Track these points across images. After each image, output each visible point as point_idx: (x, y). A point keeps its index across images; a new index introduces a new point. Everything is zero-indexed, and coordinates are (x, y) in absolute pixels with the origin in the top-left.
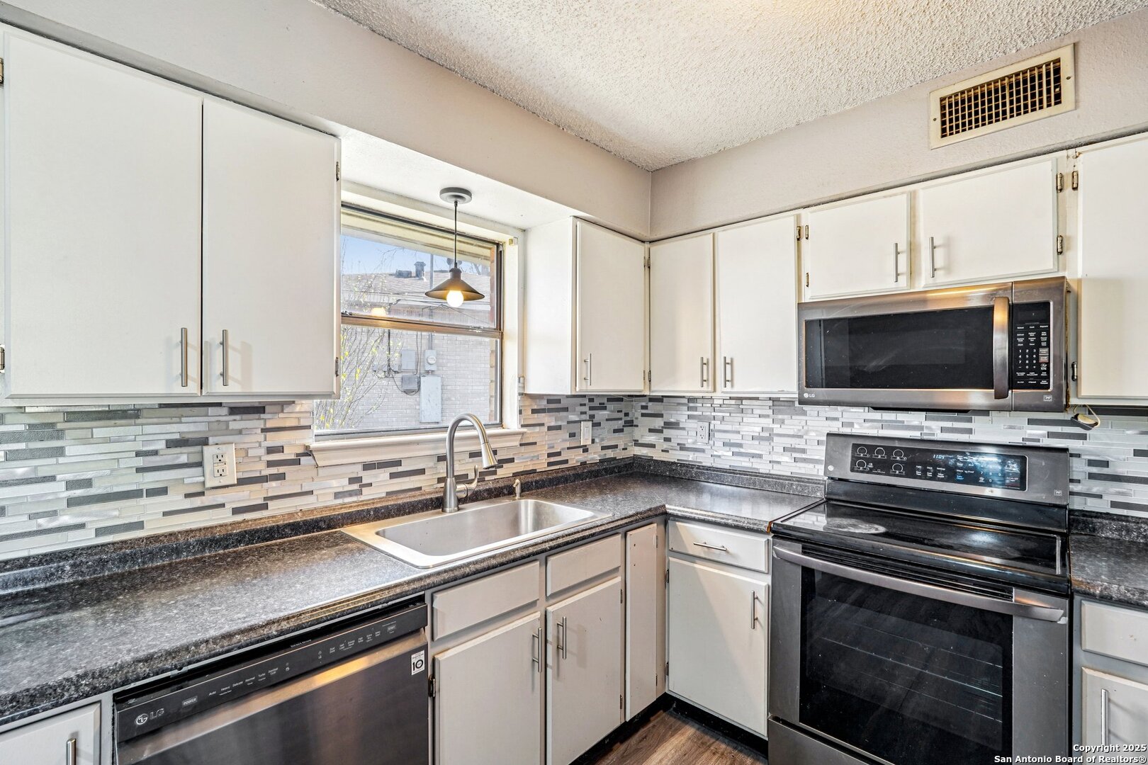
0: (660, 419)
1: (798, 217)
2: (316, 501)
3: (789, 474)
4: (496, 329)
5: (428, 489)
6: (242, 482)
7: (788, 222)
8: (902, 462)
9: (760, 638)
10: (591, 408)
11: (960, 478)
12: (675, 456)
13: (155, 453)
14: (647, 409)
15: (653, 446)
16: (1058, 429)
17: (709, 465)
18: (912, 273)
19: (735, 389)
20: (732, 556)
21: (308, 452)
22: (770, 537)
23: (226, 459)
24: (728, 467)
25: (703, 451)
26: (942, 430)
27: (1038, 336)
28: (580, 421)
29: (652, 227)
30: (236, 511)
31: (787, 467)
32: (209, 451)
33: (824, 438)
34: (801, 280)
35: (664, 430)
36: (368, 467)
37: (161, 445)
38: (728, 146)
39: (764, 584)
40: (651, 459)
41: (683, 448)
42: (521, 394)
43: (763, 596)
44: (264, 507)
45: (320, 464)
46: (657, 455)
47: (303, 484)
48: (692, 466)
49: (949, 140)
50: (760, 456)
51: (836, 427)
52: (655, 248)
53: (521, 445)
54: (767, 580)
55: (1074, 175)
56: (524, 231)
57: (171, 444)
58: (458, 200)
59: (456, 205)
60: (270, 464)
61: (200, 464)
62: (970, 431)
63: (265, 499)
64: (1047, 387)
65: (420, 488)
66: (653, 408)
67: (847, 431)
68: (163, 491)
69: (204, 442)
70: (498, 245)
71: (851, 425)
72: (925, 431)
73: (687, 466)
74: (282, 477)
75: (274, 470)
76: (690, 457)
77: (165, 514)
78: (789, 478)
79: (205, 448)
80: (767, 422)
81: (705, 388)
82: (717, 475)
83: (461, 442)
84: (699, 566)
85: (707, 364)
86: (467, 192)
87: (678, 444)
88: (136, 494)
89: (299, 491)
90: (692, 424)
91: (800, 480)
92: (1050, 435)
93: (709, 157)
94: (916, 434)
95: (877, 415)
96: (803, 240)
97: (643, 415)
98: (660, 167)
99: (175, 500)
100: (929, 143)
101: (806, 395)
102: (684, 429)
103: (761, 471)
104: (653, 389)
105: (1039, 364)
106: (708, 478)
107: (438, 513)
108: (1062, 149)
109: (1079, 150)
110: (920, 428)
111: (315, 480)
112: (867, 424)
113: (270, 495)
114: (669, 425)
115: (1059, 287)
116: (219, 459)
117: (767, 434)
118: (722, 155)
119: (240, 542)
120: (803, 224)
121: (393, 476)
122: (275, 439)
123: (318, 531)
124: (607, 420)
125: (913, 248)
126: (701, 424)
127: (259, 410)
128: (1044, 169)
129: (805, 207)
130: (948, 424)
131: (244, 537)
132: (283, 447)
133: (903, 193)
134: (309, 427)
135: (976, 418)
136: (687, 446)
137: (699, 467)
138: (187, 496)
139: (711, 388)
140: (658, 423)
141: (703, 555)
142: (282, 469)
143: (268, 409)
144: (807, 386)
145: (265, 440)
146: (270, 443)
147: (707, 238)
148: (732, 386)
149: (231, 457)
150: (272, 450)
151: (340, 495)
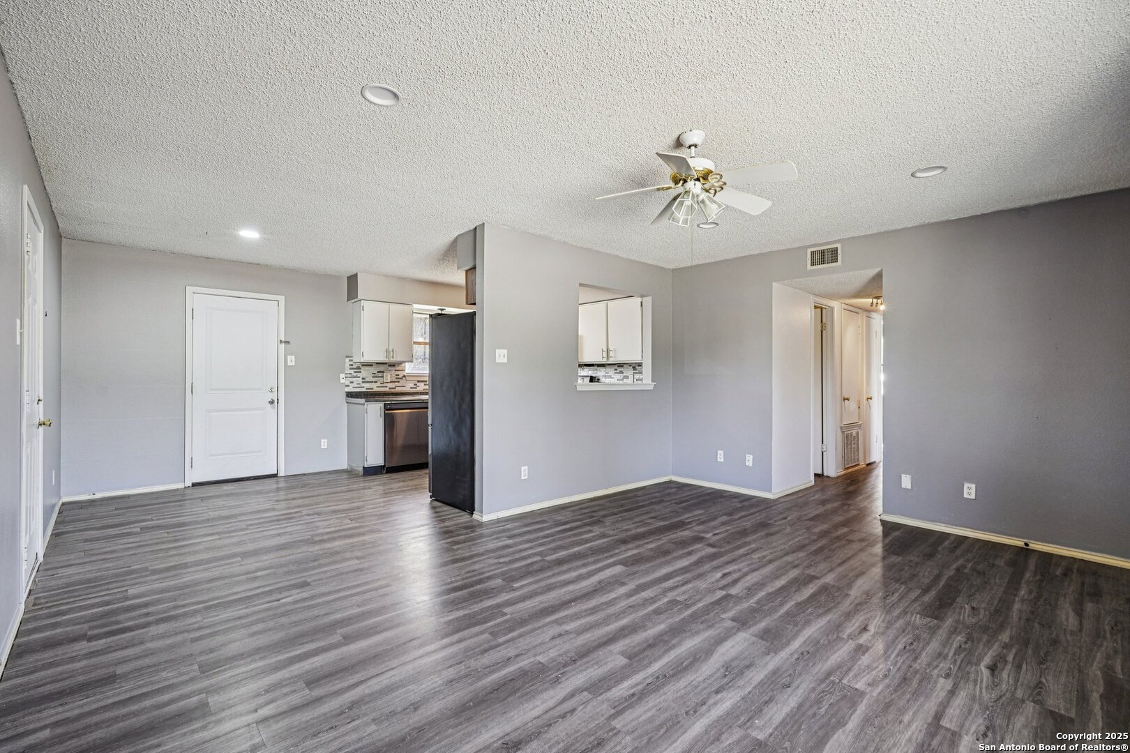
2: (406, 389)
6: (391, 382)
13: (375, 374)
21: (405, 377)
30: (390, 389)
32: (385, 374)
36: (418, 382)
45: (408, 380)
57: (378, 372)
60: (397, 378)
61: (383, 377)
63: (396, 386)
68: (376, 382)
69: (384, 372)
74: (399, 382)
75: (397, 380)
77: (377, 387)
88: (372, 382)
89: (403, 385)
99: (378, 384)
111: (406, 383)
116: (387, 376)
121: (424, 385)
122: (397, 373)
127: (395, 365)
132: (399, 375)
134: (405, 370)
138: (381, 384)
145: (395, 373)
149: (389, 376)
150: (397, 375)
151: (411, 388)
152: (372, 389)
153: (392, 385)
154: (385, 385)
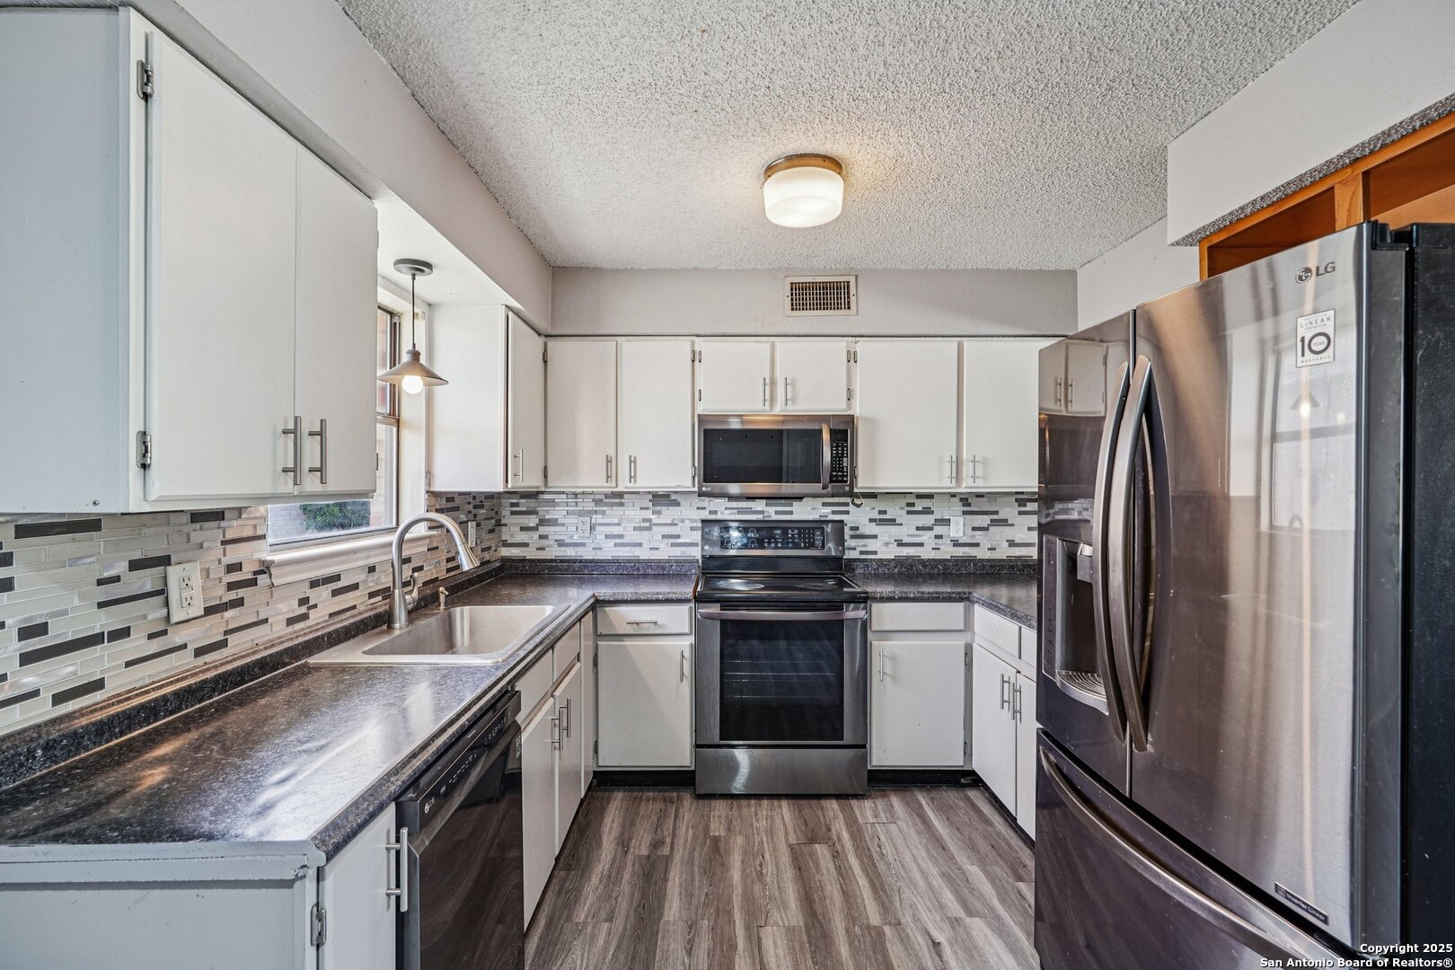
0: (535, 516)
1: (693, 343)
2: (269, 632)
3: (667, 558)
4: (390, 414)
5: (361, 608)
6: (209, 611)
7: (684, 346)
8: (755, 538)
9: (686, 689)
10: (475, 507)
11: (790, 545)
12: (553, 552)
13: (117, 579)
14: (518, 506)
15: (526, 545)
16: (837, 508)
17: (590, 558)
18: (773, 400)
19: (638, 484)
20: (662, 627)
21: (265, 568)
22: (692, 605)
23: (192, 583)
24: (610, 558)
25: (583, 545)
26: (777, 513)
27: (843, 450)
28: (467, 522)
29: (553, 325)
30: (199, 652)
31: (665, 552)
32: (174, 572)
33: (700, 524)
34: (696, 396)
35: (540, 528)
36: (314, 584)
37: (120, 568)
38: (635, 267)
39: (688, 643)
40: (523, 560)
41: (561, 544)
42: (428, 492)
43: (687, 654)
44: (223, 644)
45: (276, 582)
46: (530, 553)
47: (260, 610)
48: (574, 561)
49: (795, 313)
50: (640, 545)
51: (705, 515)
52: (552, 344)
53: (429, 550)
54: (692, 639)
55: (855, 353)
56: (430, 305)
57: (135, 565)
58: (416, 272)
59: (414, 279)
60: (231, 586)
61: (162, 592)
62: (791, 513)
63: (226, 633)
64: (846, 482)
65: (354, 607)
66: (524, 504)
67: (713, 517)
68: (124, 633)
69: (165, 561)
70: (391, 314)
71: (715, 512)
72: (766, 514)
73: (568, 561)
74: (239, 603)
75: (233, 595)
76: (570, 553)
77: (128, 664)
78: (667, 561)
79: (169, 568)
80: (648, 514)
81: (608, 485)
82: (602, 567)
83: (408, 545)
84: (628, 643)
85: (611, 461)
86: (429, 266)
87: (556, 541)
88: (95, 640)
89: (255, 620)
90: (572, 520)
91: (677, 561)
92: (834, 512)
93: (617, 271)
94: (760, 517)
95: (734, 504)
96: (697, 362)
97: (513, 513)
98: (565, 265)
99: (137, 645)
100: (784, 311)
101: (704, 489)
102: (563, 525)
103: (641, 558)
104: (549, 484)
105: (843, 468)
106: (593, 570)
107: (383, 632)
108: (852, 336)
109: (858, 339)
110: (762, 512)
111: (270, 604)
112: (728, 511)
113: (230, 627)
114: (542, 522)
115: (850, 420)
116: (186, 583)
117: (647, 525)
118: (628, 273)
119: (214, 690)
120: (697, 350)
121: (335, 593)
122: (235, 554)
123: (282, 668)
124: (485, 519)
125: (773, 383)
126: (581, 519)
127: (218, 515)
128: (841, 346)
129: (698, 336)
130: (779, 509)
131: (218, 682)
132: (241, 563)
133: (767, 342)
134: (263, 537)
135: (796, 503)
136: (566, 541)
137: (581, 561)
138: (151, 636)
139: (614, 484)
140: (532, 521)
141: (632, 632)
142: (241, 593)
143: (227, 515)
144: (705, 481)
145: (224, 556)
146: (227, 560)
147: (610, 344)
148: (635, 482)
149: (197, 580)
150: (232, 568)
151: (290, 621)
152: (98, 685)
153: (212, 630)
154: (176, 637)
